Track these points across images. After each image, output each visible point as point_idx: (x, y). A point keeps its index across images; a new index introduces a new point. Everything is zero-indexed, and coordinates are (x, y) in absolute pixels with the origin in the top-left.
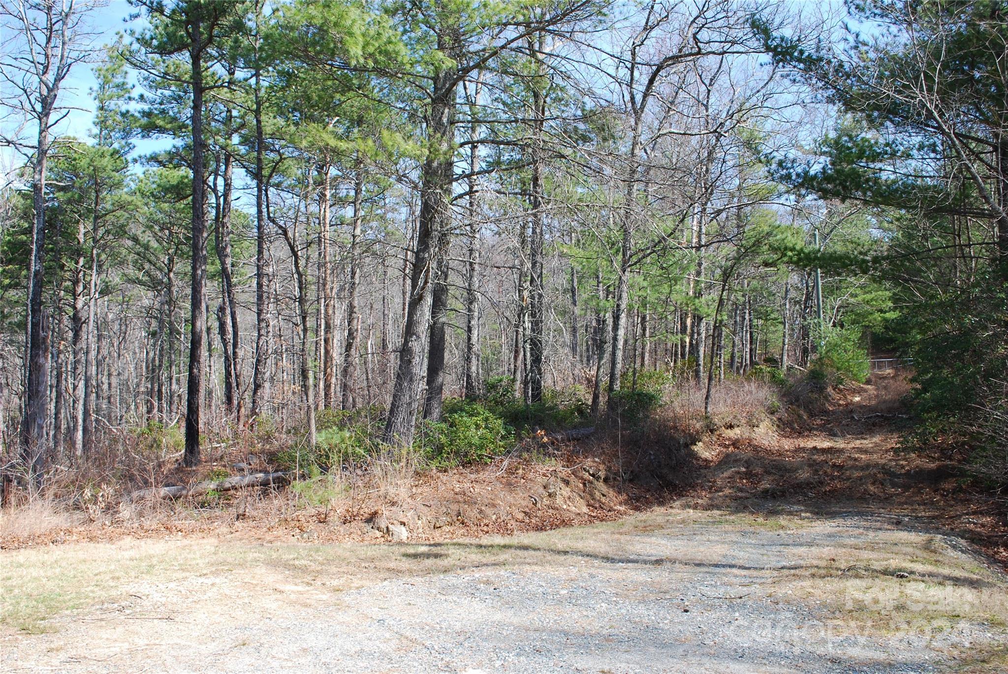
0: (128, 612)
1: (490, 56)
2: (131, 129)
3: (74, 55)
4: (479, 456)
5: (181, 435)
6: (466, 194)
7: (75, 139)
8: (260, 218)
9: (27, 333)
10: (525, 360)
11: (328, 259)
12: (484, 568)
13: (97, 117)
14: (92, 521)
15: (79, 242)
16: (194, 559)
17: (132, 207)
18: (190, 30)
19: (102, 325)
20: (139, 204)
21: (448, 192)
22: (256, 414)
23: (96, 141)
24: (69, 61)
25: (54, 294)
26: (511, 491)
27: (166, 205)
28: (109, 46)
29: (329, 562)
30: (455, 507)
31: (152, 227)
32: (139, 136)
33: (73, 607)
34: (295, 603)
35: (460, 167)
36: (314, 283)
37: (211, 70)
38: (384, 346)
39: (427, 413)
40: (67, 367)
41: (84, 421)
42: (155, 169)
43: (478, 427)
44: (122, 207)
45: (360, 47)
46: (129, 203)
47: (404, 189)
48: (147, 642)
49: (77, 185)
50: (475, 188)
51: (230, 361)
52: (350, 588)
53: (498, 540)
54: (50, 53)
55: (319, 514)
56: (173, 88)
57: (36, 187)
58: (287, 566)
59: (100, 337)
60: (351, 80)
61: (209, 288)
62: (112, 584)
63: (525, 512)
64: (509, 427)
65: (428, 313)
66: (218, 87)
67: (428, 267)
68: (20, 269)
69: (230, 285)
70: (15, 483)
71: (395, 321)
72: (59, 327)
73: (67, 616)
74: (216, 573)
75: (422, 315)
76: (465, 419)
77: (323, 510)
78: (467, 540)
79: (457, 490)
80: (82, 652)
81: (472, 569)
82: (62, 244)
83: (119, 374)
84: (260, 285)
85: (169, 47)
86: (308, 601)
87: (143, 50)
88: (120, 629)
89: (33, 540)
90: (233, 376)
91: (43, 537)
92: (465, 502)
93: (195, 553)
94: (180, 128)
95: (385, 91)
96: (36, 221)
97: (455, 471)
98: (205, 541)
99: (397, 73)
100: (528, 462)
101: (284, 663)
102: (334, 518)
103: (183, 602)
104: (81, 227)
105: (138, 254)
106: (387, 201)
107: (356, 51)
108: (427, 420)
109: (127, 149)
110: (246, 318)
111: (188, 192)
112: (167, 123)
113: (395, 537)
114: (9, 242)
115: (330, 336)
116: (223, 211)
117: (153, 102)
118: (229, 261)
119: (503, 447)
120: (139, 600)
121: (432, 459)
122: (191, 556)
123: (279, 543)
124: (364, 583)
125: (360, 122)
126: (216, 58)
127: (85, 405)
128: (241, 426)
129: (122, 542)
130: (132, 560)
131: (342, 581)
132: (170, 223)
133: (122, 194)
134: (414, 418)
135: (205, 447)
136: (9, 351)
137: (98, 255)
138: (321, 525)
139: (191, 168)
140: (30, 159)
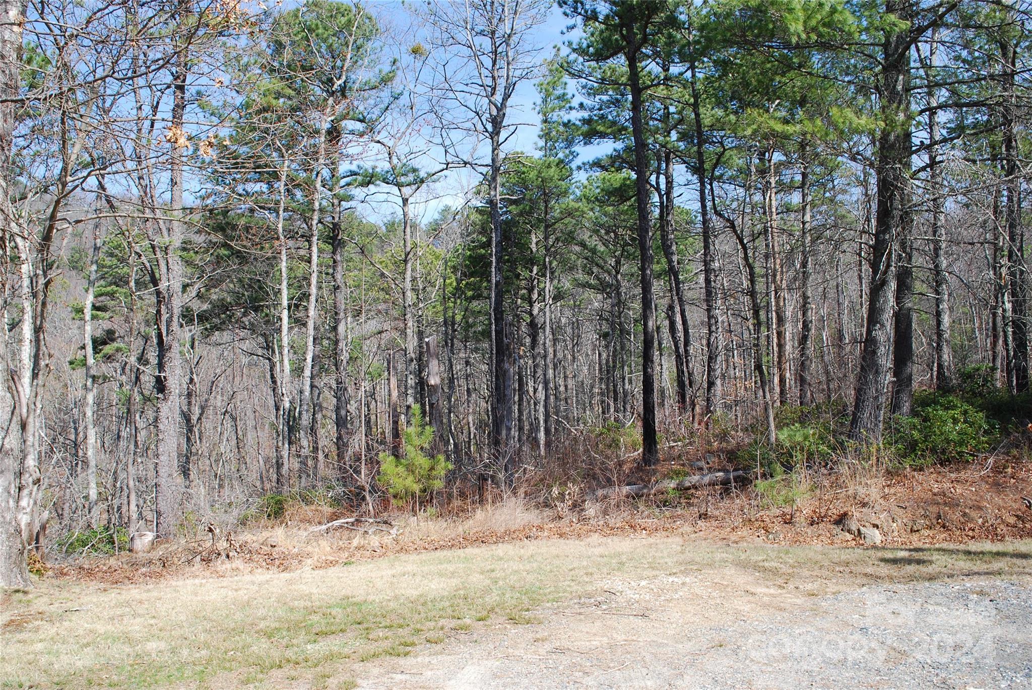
0: (604, 607)
1: (948, 11)
2: (573, 138)
3: (518, 73)
4: (958, 453)
5: (637, 434)
6: (927, 166)
7: (522, 153)
8: (704, 213)
9: (491, 341)
10: (1007, 345)
11: (776, 249)
12: (976, 577)
13: (542, 130)
14: (560, 518)
15: (532, 252)
16: (662, 557)
17: (578, 213)
18: (624, 32)
19: (557, 330)
20: (585, 209)
21: (908, 165)
22: (710, 411)
23: (543, 153)
24: (514, 80)
25: (512, 303)
26: (999, 493)
27: (611, 208)
28: (549, 60)
29: (800, 564)
30: (934, 509)
31: (598, 231)
32: (582, 143)
33: (554, 600)
34: (769, 606)
35: (920, 136)
36: (763, 277)
37: (648, 69)
38: (841, 337)
39: (895, 407)
40: (526, 372)
41: (546, 421)
42: (597, 174)
43: (955, 421)
44: (570, 214)
45: (801, 23)
46: (577, 210)
47: (857, 168)
48: (624, 637)
49: (528, 197)
50: (938, 159)
51: (681, 359)
52: (826, 593)
53: (988, 546)
54: (496, 75)
55: (784, 514)
56: (610, 93)
57: (491, 202)
58: (756, 567)
59: (555, 341)
60: (791, 59)
61: (658, 287)
62: (587, 580)
63: (1017, 516)
64: (992, 421)
65: (892, 300)
66: (655, 85)
67: (890, 249)
68: (481, 281)
69: (678, 282)
70: (490, 482)
71: (852, 310)
72: (518, 334)
73: (549, 608)
74: (685, 573)
75: (885, 302)
76: (940, 412)
77: (788, 510)
78: (952, 546)
79: (936, 490)
80: (566, 644)
81: (962, 577)
82: (516, 255)
83: (574, 377)
84: (708, 281)
85: (605, 53)
86: (782, 605)
87: (581, 59)
88: (598, 624)
89: (508, 536)
90: (686, 374)
91: (517, 533)
92: (945, 504)
93: (662, 552)
94: (620, 131)
95: (828, 66)
96: (494, 235)
97: (932, 470)
98: (670, 540)
99: (843, 45)
100: (1018, 460)
101: (764, 668)
102: (800, 519)
103: (656, 600)
104: (533, 237)
105: (587, 259)
106: (836, 183)
107: (796, 27)
108: (897, 415)
109: (571, 157)
110: (696, 315)
111: (631, 194)
112: (608, 128)
113: (867, 540)
114: (470, 256)
115: (782, 329)
116: (666, 208)
117: (591, 110)
118: (675, 258)
119: (986, 442)
120: (613, 596)
121: (905, 456)
122: (659, 554)
123: (745, 544)
124: (840, 588)
125: (802, 102)
126: (650, 57)
127: (546, 407)
128: (696, 425)
129: (589, 539)
130: (602, 556)
131: (816, 585)
132: (615, 225)
133: (569, 201)
134: (882, 412)
135: (663, 445)
136: (475, 358)
137: (550, 263)
138: (787, 526)
139: (633, 170)
140: (485, 176)
